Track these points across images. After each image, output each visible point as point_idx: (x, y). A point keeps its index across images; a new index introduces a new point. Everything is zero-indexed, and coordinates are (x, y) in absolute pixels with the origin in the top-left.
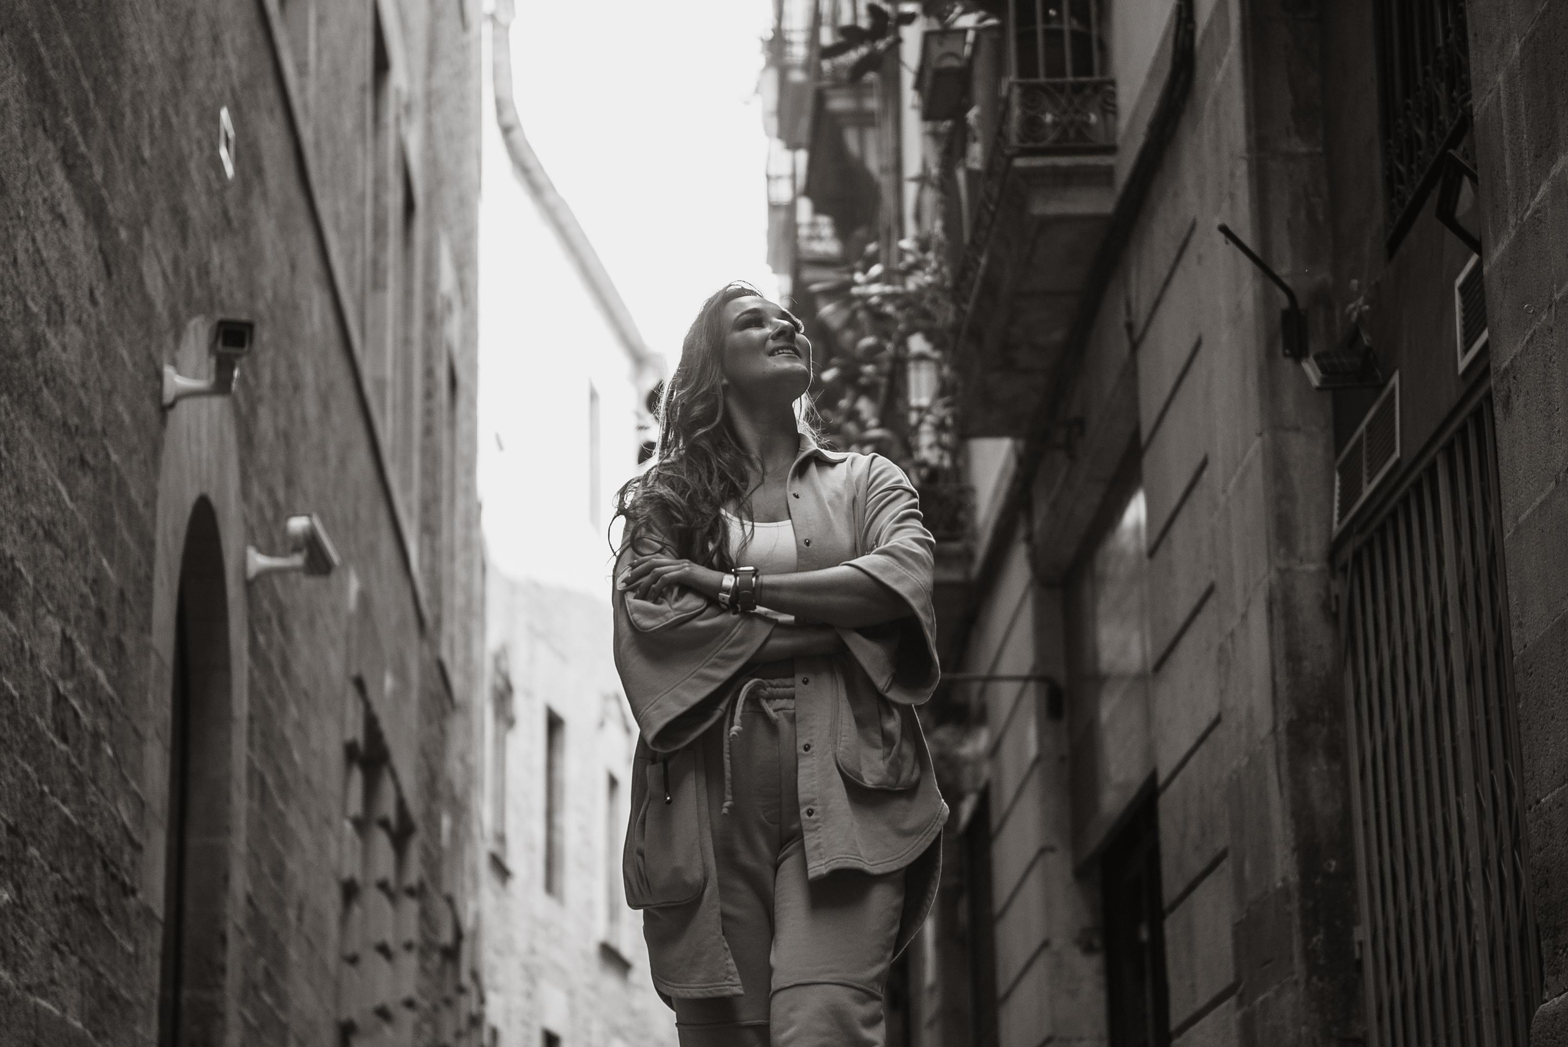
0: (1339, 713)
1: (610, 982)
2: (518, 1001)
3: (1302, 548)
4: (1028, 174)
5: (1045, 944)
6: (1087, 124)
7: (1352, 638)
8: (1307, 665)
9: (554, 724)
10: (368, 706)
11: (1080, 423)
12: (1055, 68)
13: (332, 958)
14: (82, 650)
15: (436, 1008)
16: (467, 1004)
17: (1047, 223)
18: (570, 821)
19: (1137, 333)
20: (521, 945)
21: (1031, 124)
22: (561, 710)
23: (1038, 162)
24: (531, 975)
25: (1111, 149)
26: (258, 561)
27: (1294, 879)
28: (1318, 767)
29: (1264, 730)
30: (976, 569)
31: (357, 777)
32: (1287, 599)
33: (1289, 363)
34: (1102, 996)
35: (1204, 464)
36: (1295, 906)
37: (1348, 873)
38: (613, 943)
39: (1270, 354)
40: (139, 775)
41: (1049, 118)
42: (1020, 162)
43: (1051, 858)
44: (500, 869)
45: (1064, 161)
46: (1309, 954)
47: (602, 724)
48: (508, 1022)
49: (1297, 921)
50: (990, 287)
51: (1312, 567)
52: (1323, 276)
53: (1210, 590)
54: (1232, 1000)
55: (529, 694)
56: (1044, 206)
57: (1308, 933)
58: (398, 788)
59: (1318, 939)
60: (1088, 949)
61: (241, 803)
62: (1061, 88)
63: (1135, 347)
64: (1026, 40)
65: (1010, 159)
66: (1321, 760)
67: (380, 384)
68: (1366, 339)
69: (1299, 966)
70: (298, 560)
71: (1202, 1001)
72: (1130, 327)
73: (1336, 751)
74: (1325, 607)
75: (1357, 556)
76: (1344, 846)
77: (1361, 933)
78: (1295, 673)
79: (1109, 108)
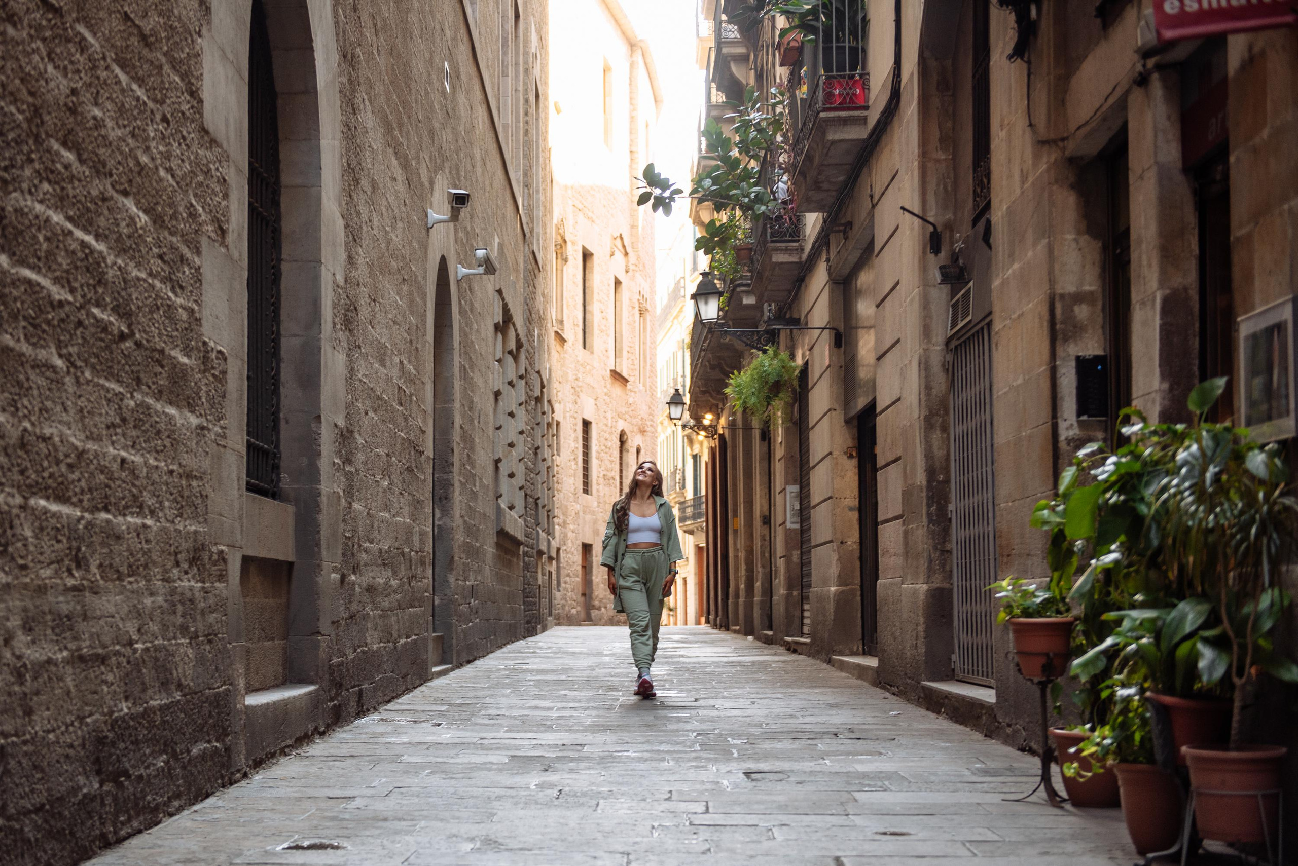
0: (947, 412)
1: (617, 390)
2: (569, 406)
3: (934, 340)
4: (827, 120)
5: (830, 453)
6: (855, 95)
7: (953, 380)
8: (934, 392)
9: (587, 256)
10: (503, 299)
11: (850, 224)
12: (841, 68)
13: (491, 431)
14: (405, 362)
15: (533, 429)
16: (547, 418)
17: (833, 142)
18: (595, 308)
19: (875, 201)
20: (571, 377)
21: (829, 96)
22: (590, 248)
23: (831, 114)
24: (576, 391)
25: (866, 108)
26: (463, 271)
27: (924, 483)
28: (937, 435)
29: (916, 415)
30: (805, 256)
31: (500, 336)
32: (927, 363)
33: (932, 256)
34: (857, 478)
35: (898, 283)
36: (924, 494)
37: (947, 481)
38: (618, 370)
39: (924, 252)
40: (424, 402)
41: (837, 92)
42: (822, 115)
43: (834, 413)
44: (562, 340)
45: (843, 114)
46: (929, 515)
47: (612, 255)
48: (565, 417)
49: (925, 501)
50: (809, 158)
51: (938, 348)
52: (949, 216)
53: (898, 341)
54: (900, 521)
55: (573, 243)
56: (832, 136)
57: (929, 506)
58: (516, 330)
59: (933, 508)
60: (851, 456)
61: (457, 384)
62: (844, 77)
63: (874, 206)
64: (827, 51)
65: (818, 113)
66: (938, 432)
67: (505, 126)
68: (961, 262)
69: (925, 519)
70: (481, 270)
71: (890, 516)
72: (871, 196)
73: (945, 429)
74: (943, 365)
75: (956, 347)
76: (946, 470)
77: (951, 507)
78: (928, 395)
79: (865, 87)
